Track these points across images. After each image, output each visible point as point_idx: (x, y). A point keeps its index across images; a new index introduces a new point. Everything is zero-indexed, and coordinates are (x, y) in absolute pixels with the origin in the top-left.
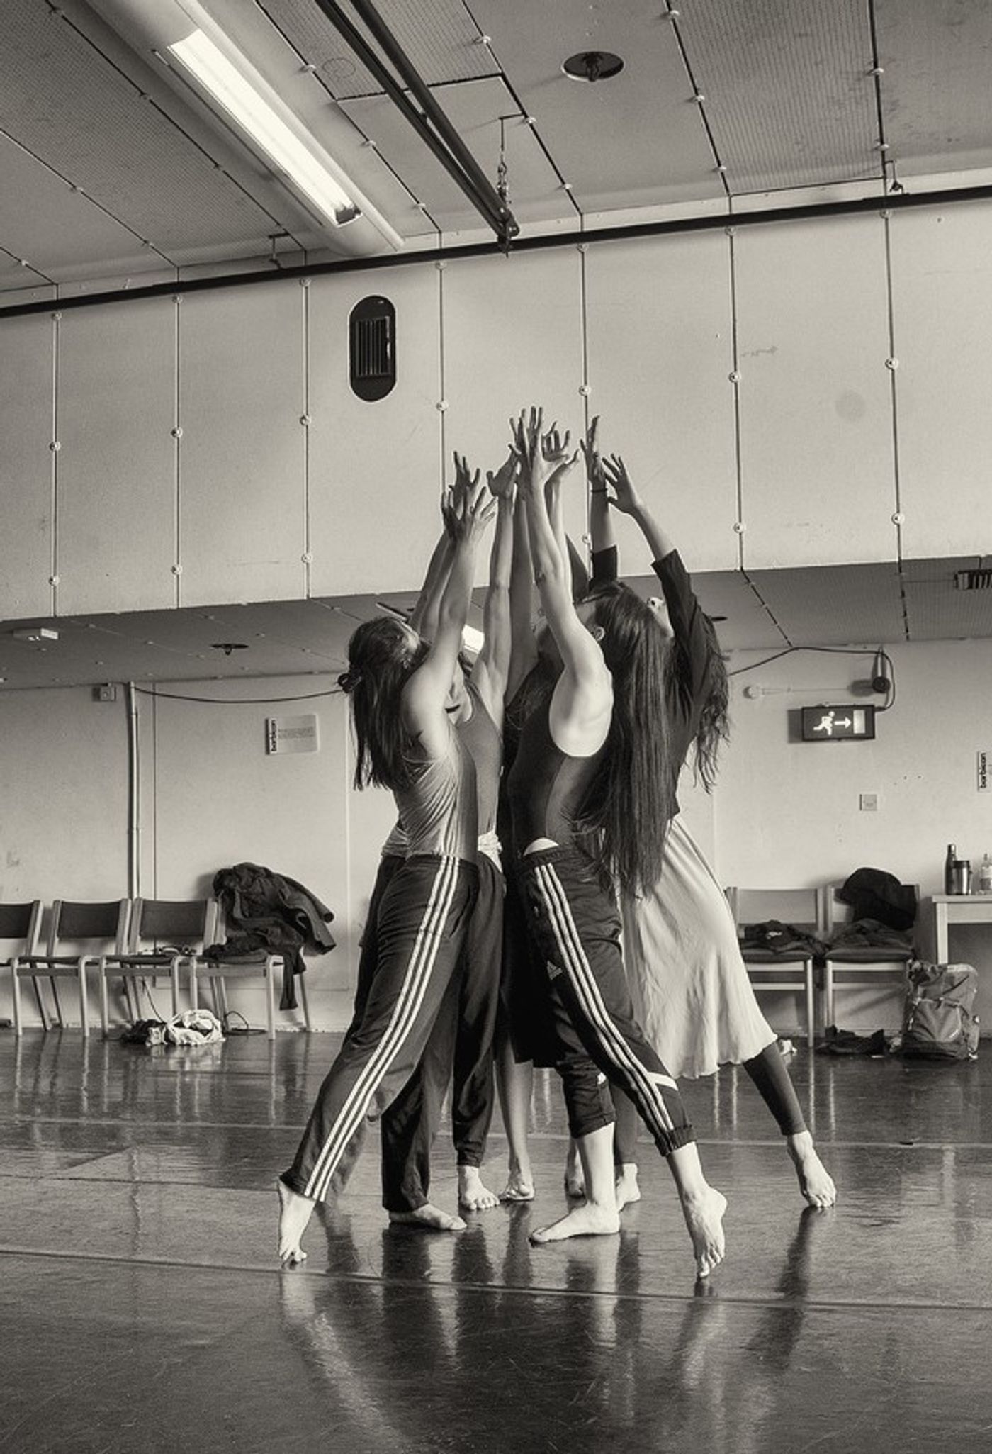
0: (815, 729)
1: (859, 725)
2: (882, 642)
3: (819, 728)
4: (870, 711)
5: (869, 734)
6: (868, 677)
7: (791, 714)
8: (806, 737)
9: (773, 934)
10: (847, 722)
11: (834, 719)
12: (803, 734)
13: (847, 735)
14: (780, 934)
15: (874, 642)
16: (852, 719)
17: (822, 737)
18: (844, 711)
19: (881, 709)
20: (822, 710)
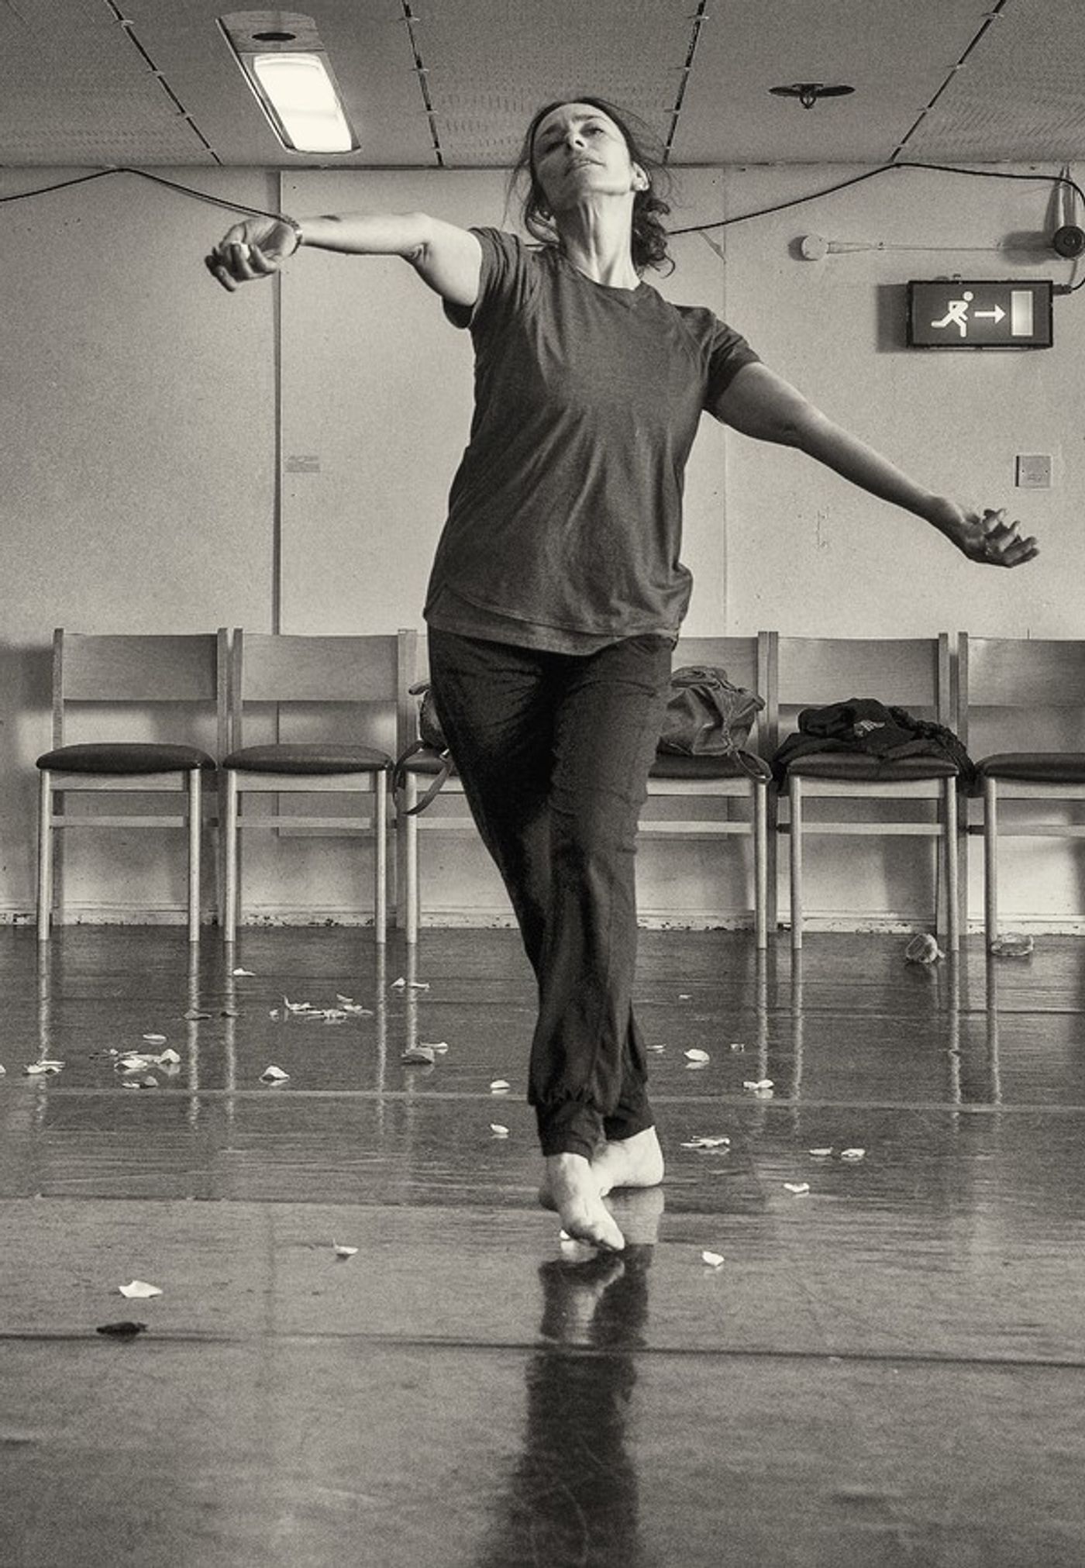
0: (934, 324)
1: (1021, 322)
2: (1067, 159)
3: (943, 323)
4: (1045, 293)
5: (1042, 338)
6: (1038, 226)
7: (884, 292)
8: (916, 340)
9: (868, 725)
10: (998, 314)
11: (972, 306)
12: (910, 336)
13: (999, 340)
14: (882, 725)
15: (1052, 160)
16: (1008, 309)
17: (949, 342)
18: (993, 291)
19: (1065, 290)
20: (949, 287)
